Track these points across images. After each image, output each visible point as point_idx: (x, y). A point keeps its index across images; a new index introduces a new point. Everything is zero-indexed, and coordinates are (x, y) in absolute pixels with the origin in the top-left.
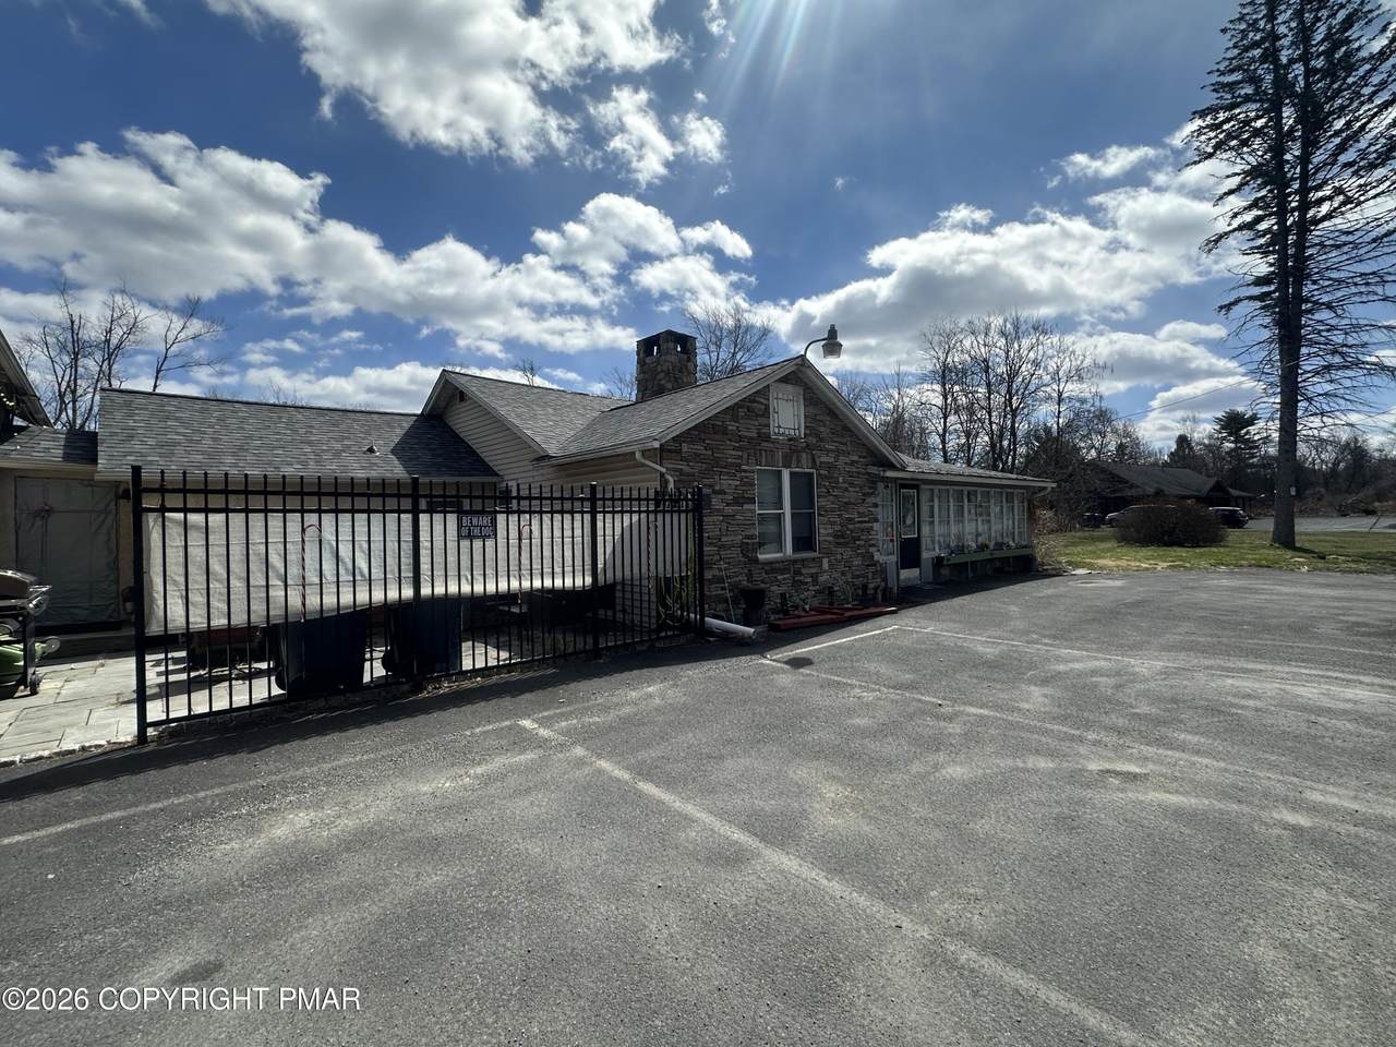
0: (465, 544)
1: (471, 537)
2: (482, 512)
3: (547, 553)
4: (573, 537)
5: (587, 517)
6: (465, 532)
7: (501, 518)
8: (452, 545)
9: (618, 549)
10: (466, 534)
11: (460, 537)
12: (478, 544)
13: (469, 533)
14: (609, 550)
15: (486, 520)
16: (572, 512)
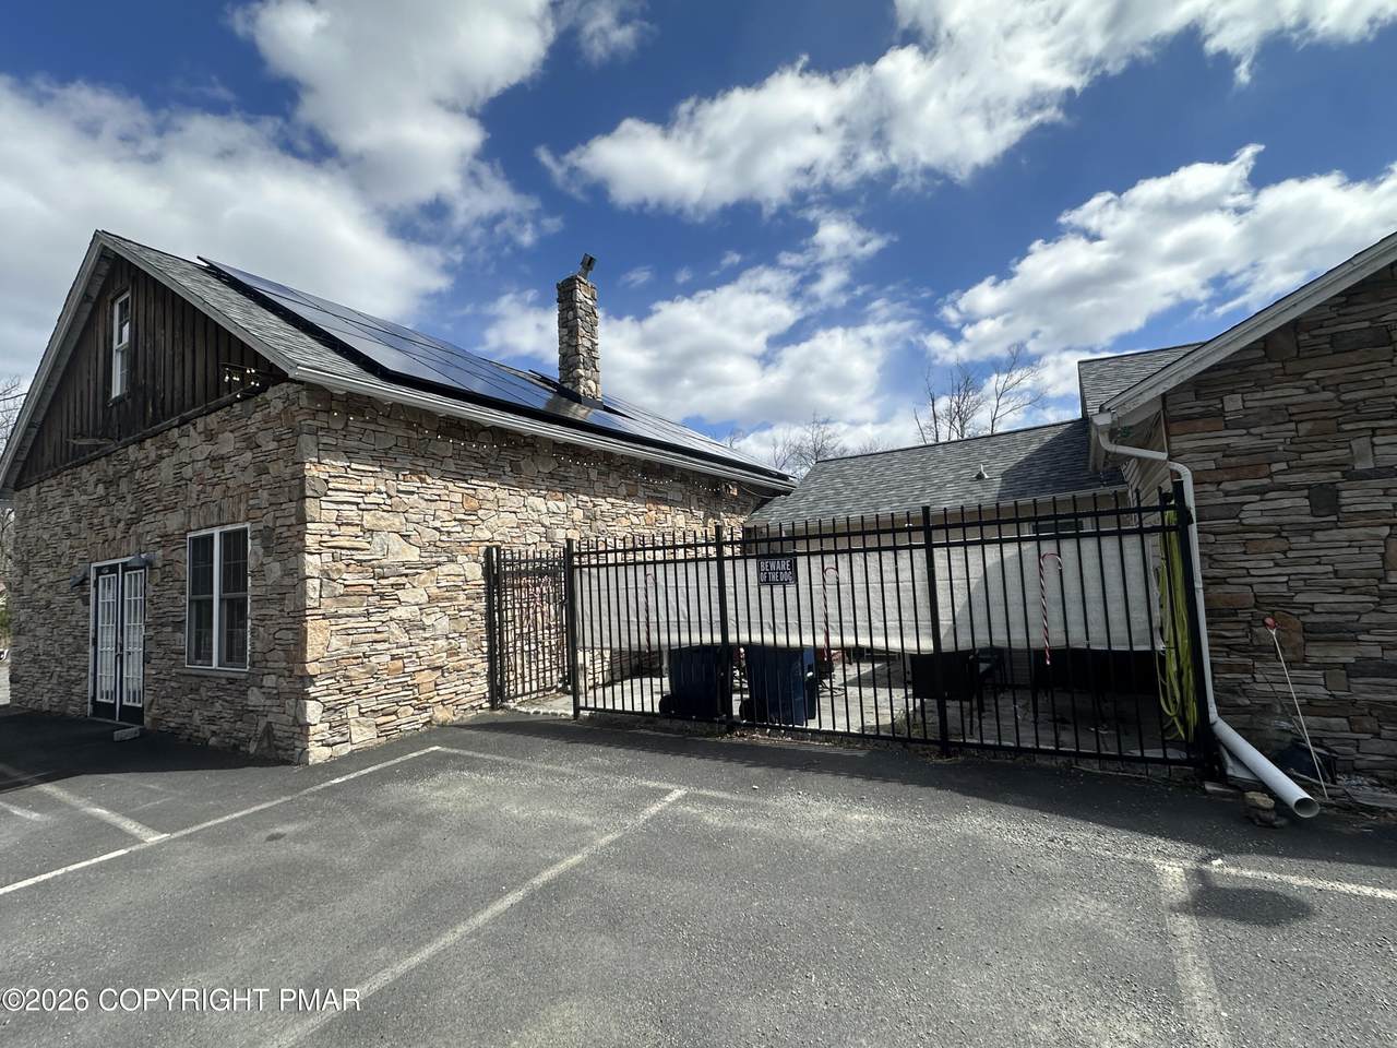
0: (766, 590)
1: (769, 582)
2: (782, 555)
3: (861, 601)
4: (897, 582)
5: (920, 555)
6: (764, 578)
7: (802, 562)
8: (753, 591)
9: (979, 598)
10: (766, 581)
11: (760, 583)
12: (778, 590)
13: (768, 578)
14: (961, 599)
15: (784, 564)
16: (895, 549)
